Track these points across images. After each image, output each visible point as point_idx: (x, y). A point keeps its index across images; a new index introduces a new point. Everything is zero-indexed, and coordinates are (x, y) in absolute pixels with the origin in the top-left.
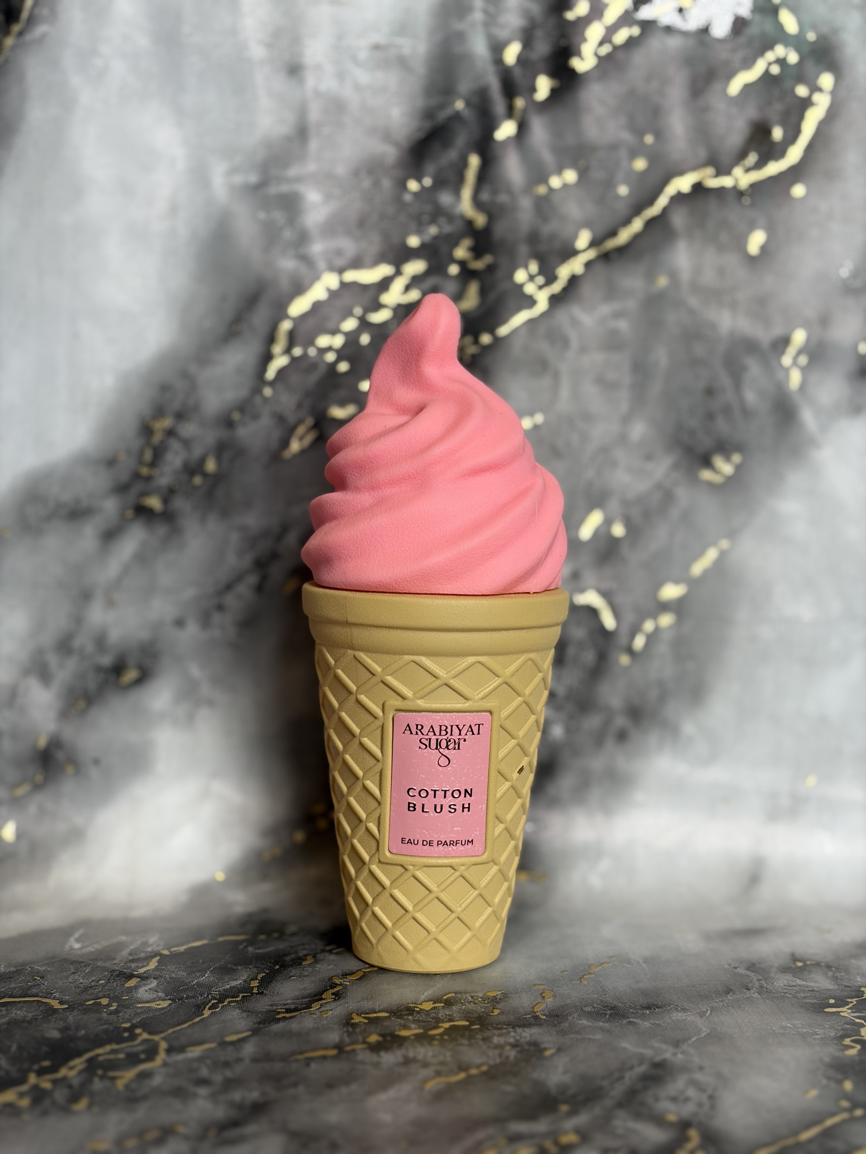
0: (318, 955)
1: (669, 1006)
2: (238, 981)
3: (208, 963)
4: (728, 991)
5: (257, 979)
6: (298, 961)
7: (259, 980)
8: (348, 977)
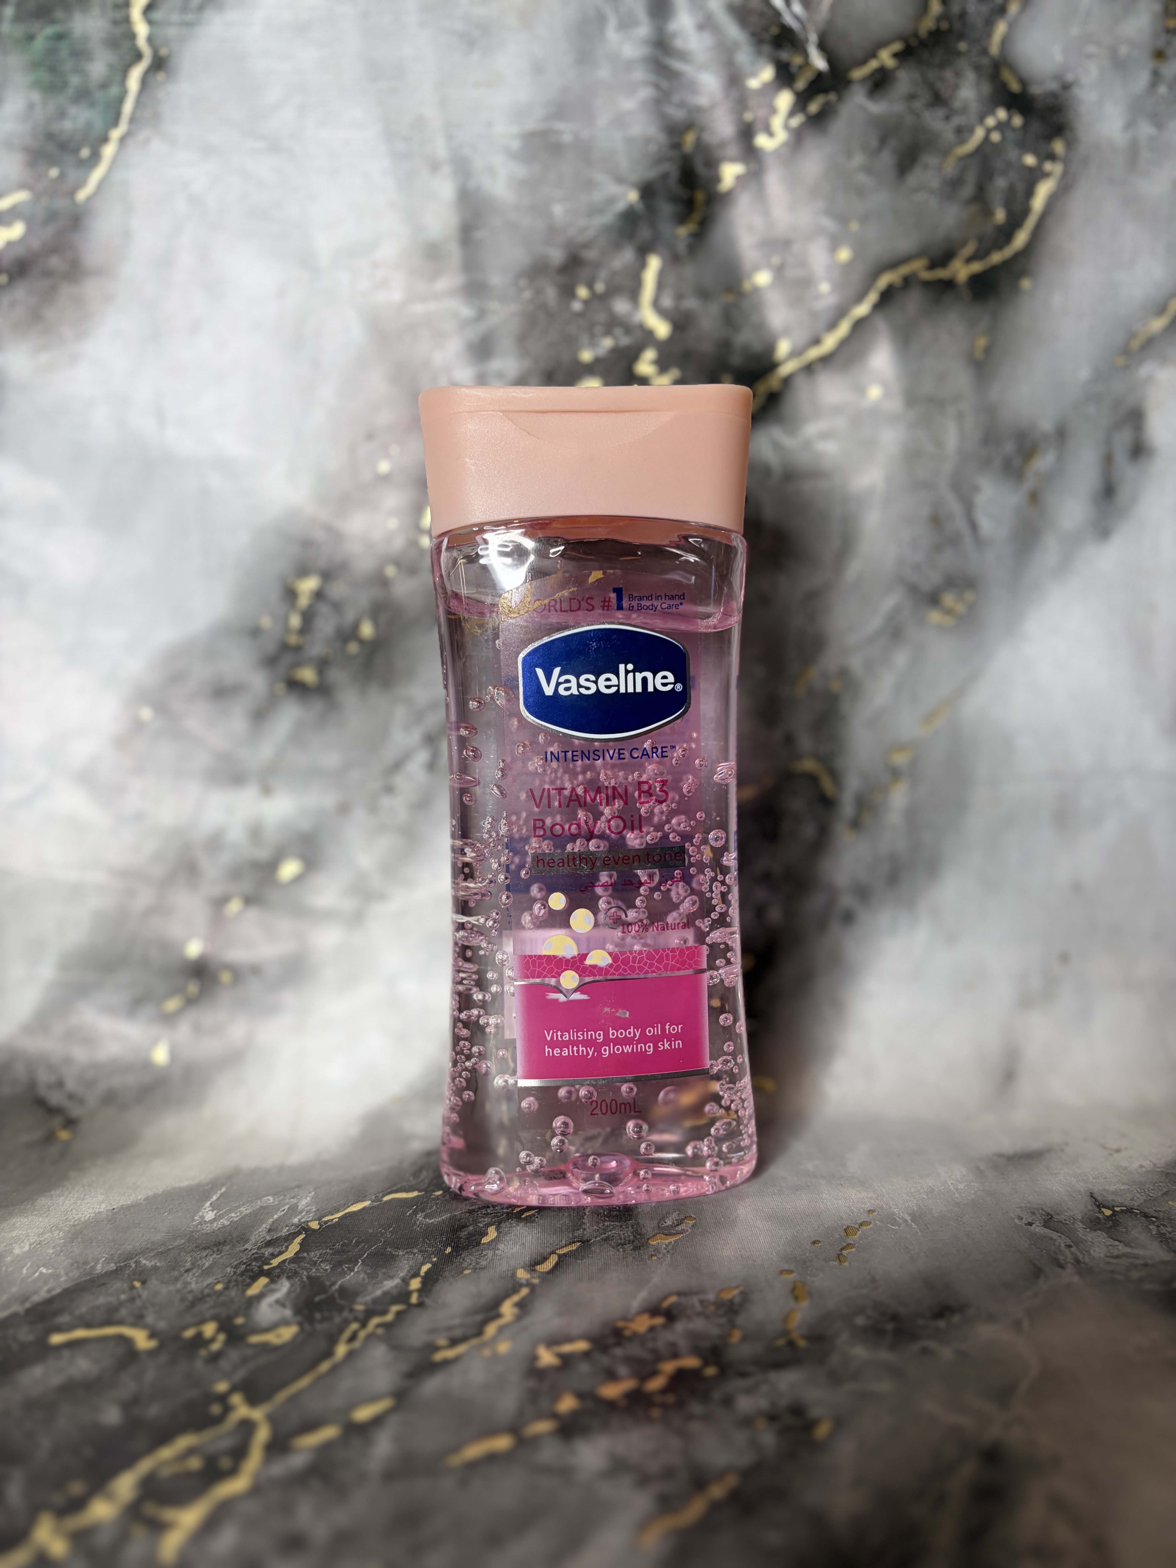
0: (503, 1225)
1: (968, 1311)
2: (395, 1279)
3: (363, 1245)
5: (420, 1275)
6: (475, 1240)
7: (422, 1277)
8: (537, 1267)
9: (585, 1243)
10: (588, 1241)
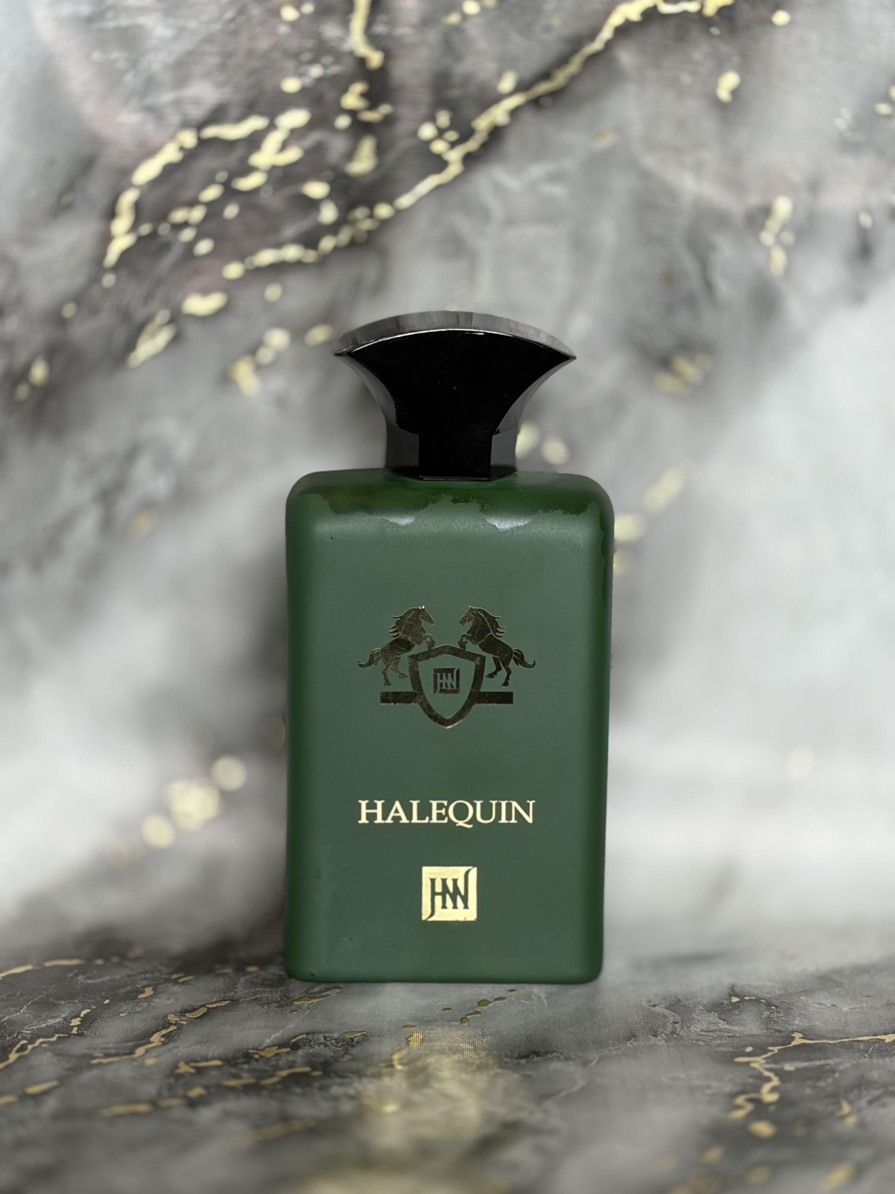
0: (160, 987)
1: (552, 1054)
2: (57, 1018)
3: (27, 996)
4: (632, 1036)
5: (80, 1017)
6: (132, 996)
7: (81, 1018)
8: (187, 1014)
9: (234, 1002)
10: (237, 1000)
